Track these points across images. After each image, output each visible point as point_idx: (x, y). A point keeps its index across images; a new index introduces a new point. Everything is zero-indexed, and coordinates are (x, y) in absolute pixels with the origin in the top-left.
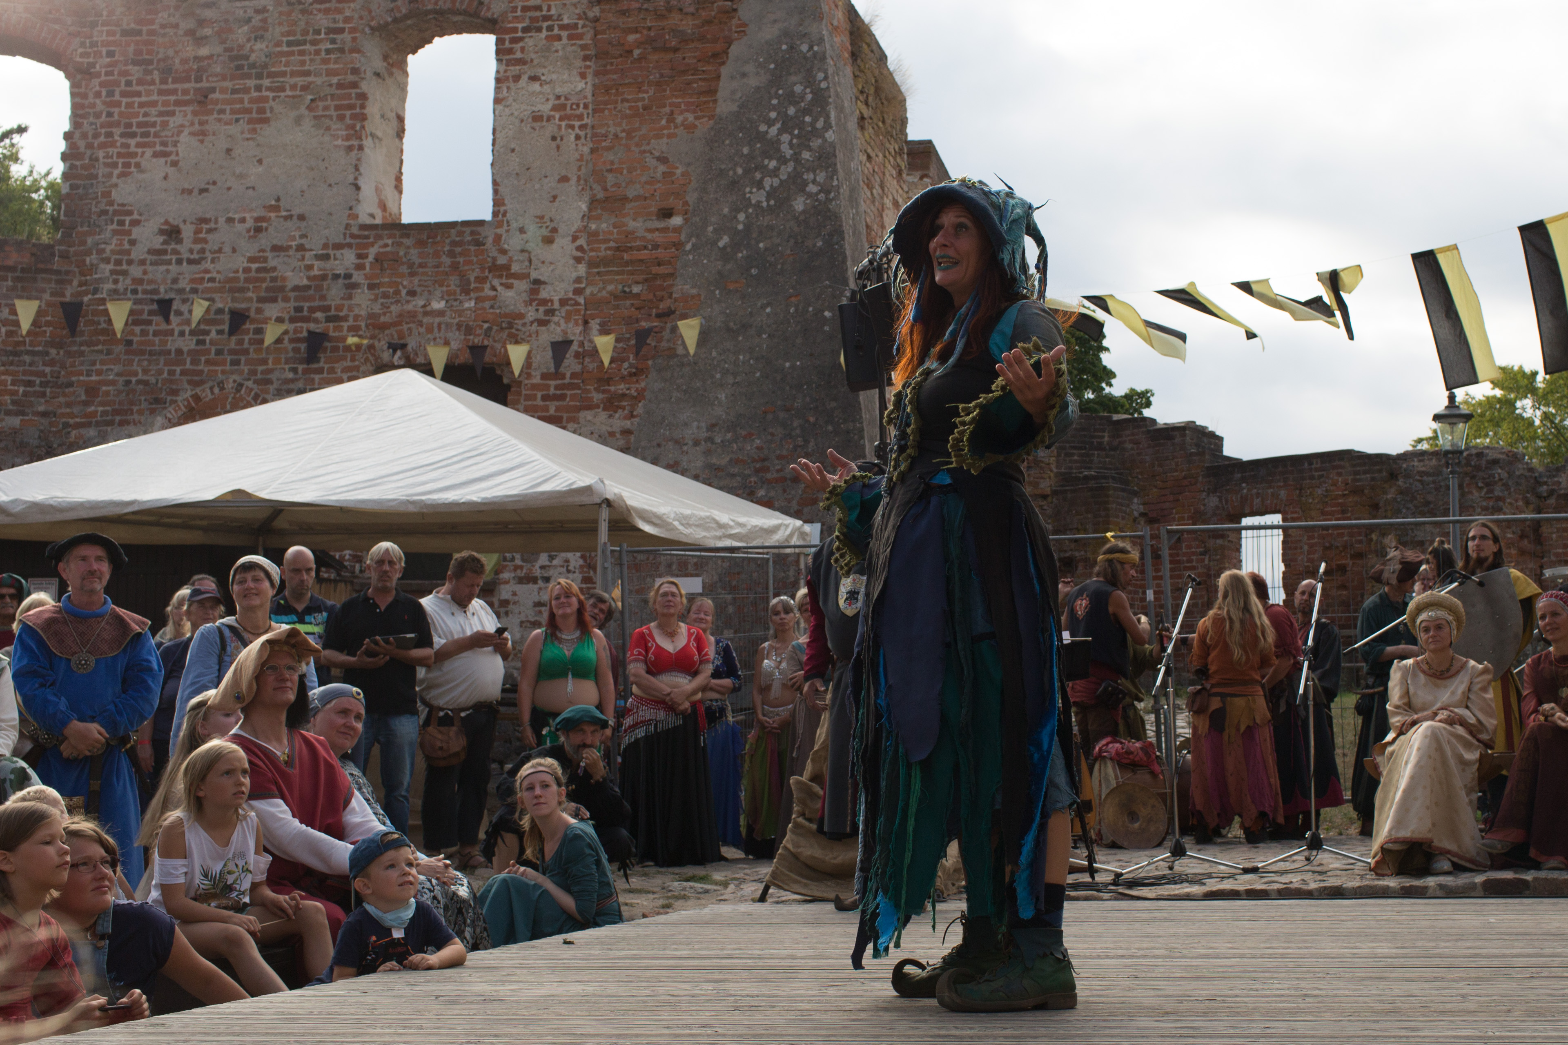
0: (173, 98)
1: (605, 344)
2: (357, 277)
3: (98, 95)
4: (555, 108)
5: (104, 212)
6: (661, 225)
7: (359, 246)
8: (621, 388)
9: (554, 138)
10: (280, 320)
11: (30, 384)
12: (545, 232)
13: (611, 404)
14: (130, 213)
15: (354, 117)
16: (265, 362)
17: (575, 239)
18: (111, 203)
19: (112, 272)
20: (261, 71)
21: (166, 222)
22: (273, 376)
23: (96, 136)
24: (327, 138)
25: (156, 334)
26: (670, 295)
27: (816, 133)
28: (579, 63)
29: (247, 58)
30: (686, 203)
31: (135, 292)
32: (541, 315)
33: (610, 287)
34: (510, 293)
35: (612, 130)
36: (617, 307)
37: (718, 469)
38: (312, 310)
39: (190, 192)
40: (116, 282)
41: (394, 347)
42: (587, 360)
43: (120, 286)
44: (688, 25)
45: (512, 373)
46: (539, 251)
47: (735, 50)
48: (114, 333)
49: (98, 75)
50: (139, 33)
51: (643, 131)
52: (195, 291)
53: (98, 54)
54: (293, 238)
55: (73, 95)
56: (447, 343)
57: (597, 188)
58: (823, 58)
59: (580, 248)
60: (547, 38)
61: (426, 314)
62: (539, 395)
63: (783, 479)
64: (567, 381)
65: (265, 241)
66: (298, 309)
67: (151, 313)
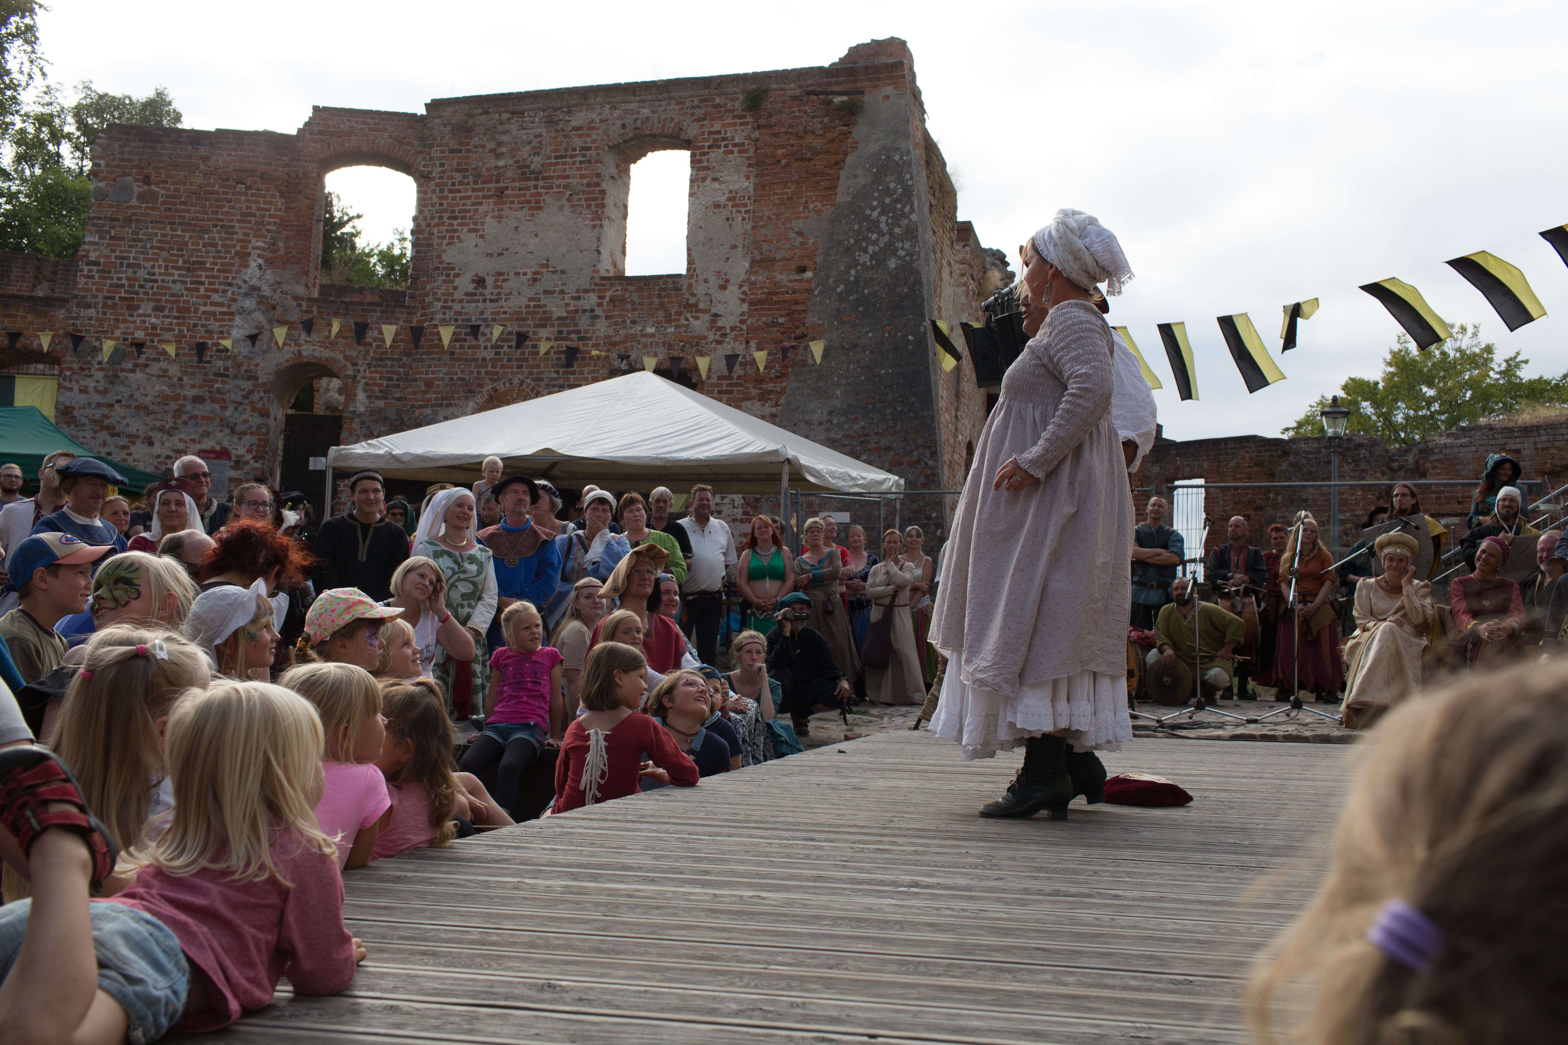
0: (481, 194)
1: (761, 357)
2: (598, 311)
3: (434, 192)
4: (728, 199)
5: (437, 268)
6: (798, 277)
7: (600, 291)
8: (770, 386)
9: (728, 220)
10: (548, 339)
11: (390, 379)
12: (721, 282)
13: (763, 397)
14: (453, 269)
15: (597, 206)
16: (538, 366)
17: (741, 286)
18: (442, 262)
19: (442, 307)
20: (537, 175)
21: (476, 275)
22: (544, 376)
23: (432, 219)
24: (579, 220)
25: (469, 347)
26: (804, 324)
27: (904, 215)
28: (745, 169)
29: (528, 167)
30: (815, 263)
31: (456, 320)
32: (718, 337)
33: (764, 319)
34: (698, 323)
35: (766, 213)
36: (768, 332)
37: (835, 441)
38: (569, 333)
39: (491, 255)
40: (444, 313)
41: (622, 358)
42: (748, 367)
43: (447, 317)
44: (818, 143)
45: (700, 375)
46: (718, 295)
47: (849, 159)
48: (443, 347)
49: (434, 179)
50: (460, 151)
51: (787, 215)
52: (494, 320)
53: (434, 165)
54: (557, 286)
55: (419, 192)
56: (656, 355)
57: (756, 252)
58: (909, 165)
59: (744, 293)
60: (724, 152)
61: (642, 336)
62: (716, 390)
63: (879, 449)
64: (735, 381)
65: (539, 287)
66: (560, 332)
67: (466, 334)
